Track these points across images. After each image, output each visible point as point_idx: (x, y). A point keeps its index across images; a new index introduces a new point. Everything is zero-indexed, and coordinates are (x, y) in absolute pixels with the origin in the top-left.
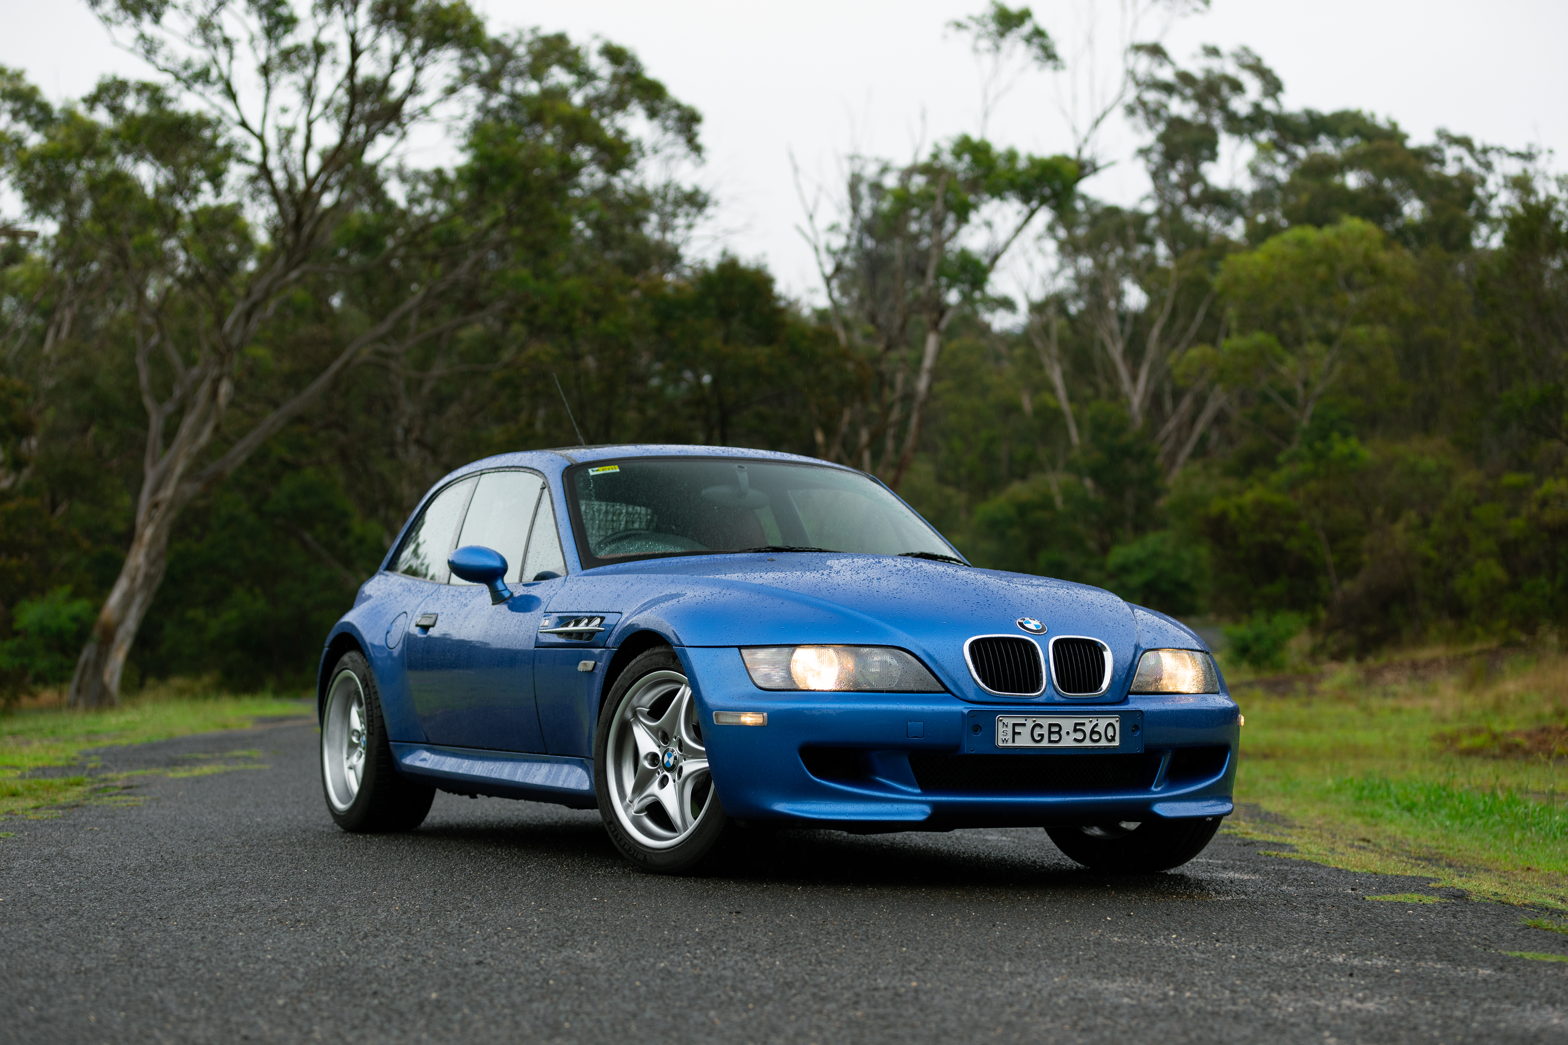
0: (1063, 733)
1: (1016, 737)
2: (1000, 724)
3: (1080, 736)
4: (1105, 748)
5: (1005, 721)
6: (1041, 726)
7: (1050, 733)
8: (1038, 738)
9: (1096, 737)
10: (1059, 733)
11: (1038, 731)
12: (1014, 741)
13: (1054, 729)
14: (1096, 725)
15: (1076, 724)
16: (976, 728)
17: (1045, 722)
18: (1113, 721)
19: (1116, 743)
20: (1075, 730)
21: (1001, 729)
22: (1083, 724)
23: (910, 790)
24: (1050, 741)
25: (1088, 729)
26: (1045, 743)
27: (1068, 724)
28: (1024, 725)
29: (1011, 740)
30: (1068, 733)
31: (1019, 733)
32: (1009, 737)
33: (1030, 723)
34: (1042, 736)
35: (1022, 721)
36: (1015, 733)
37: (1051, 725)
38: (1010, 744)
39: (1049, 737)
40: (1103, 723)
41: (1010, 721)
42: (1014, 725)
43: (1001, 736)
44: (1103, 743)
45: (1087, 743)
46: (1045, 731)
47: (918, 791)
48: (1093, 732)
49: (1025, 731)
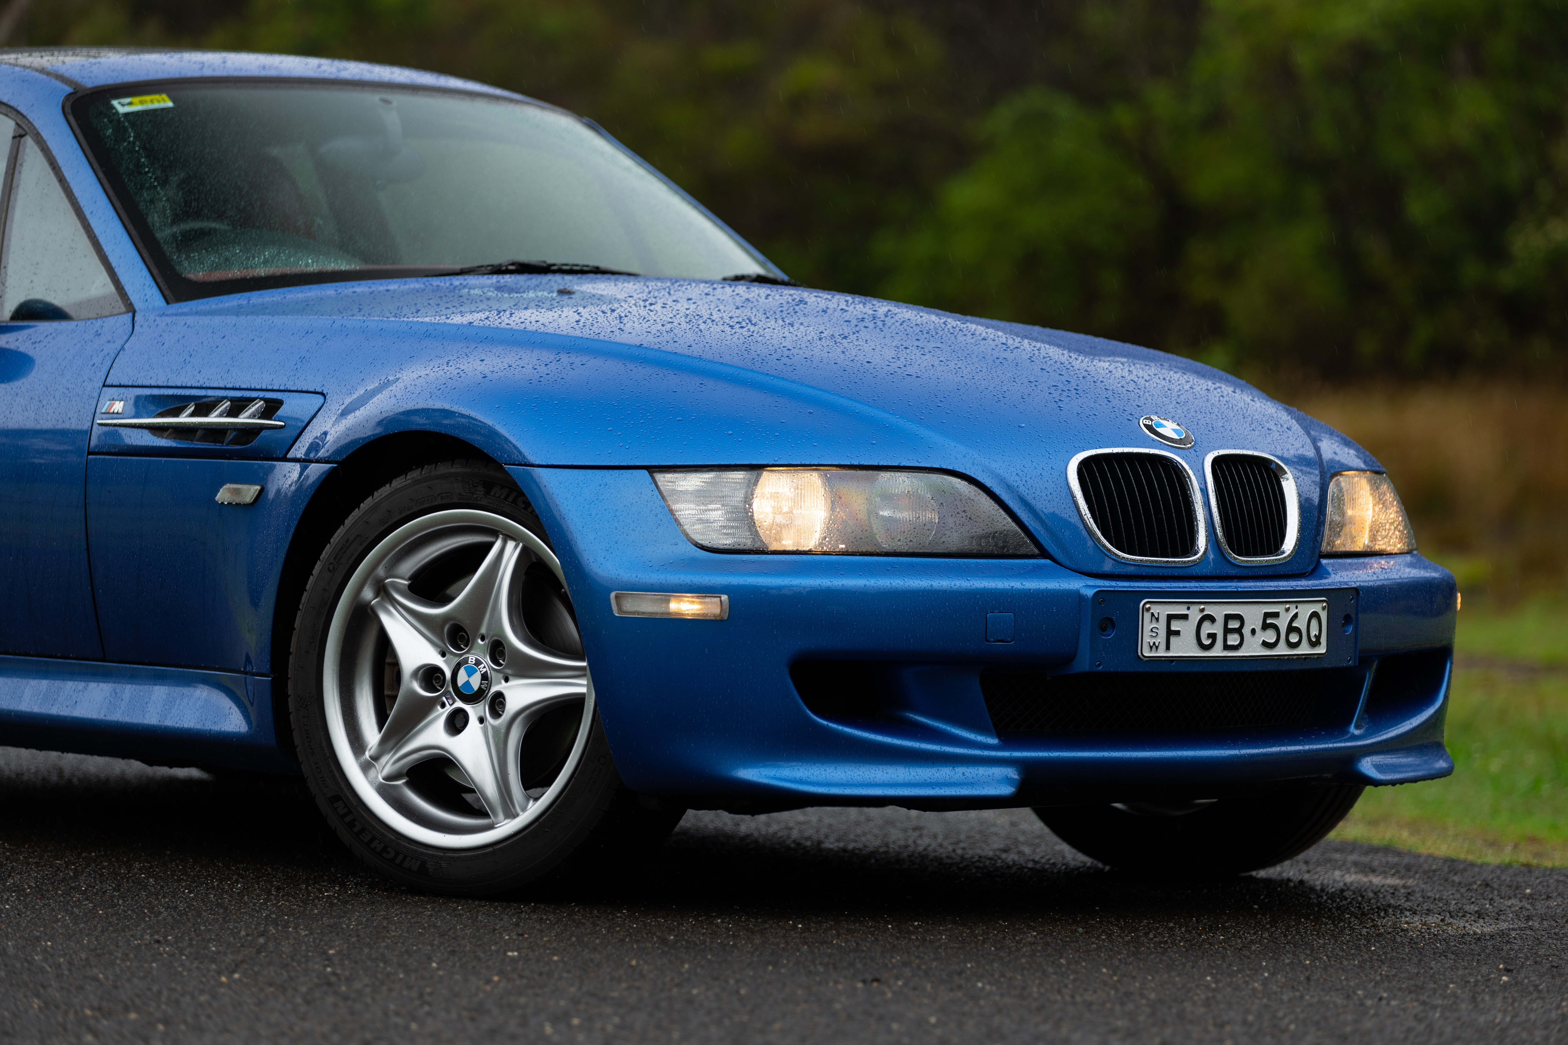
0: (1246, 631)
1: (1173, 639)
2: (1147, 616)
3: (1270, 637)
4: (1307, 657)
5: (1155, 609)
6: (1211, 619)
7: (1227, 631)
8: (1207, 642)
9: (1294, 638)
10: (1239, 631)
11: (1207, 628)
12: (1168, 648)
13: (1234, 625)
14: (1296, 616)
15: (1267, 615)
16: (1106, 624)
17: (1219, 611)
18: (1317, 608)
19: (1322, 650)
20: (1265, 627)
21: (1148, 625)
22: (1276, 615)
23: (980, 738)
24: (1227, 647)
25: (1282, 623)
26: (1217, 651)
27: (1253, 614)
28: (1185, 617)
29: (1163, 646)
30: (1253, 632)
31: (1177, 633)
32: (1161, 639)
33: (1195, 615)
34: (1212, 636)
35: (1181, 610)
36: (1170, 633)
37: (1228, 617)
38: (1162, 653)
39: (1225, 640)
40: (1305, 611)
41: (1163, 611)
42: (1170, 618)
43: (1147, 639)
44: (1304, 649)
45: (1282, 650)
46: (1217, 629)
47: (994, 741)
48: (1291, 629)
49: (1187, 629)
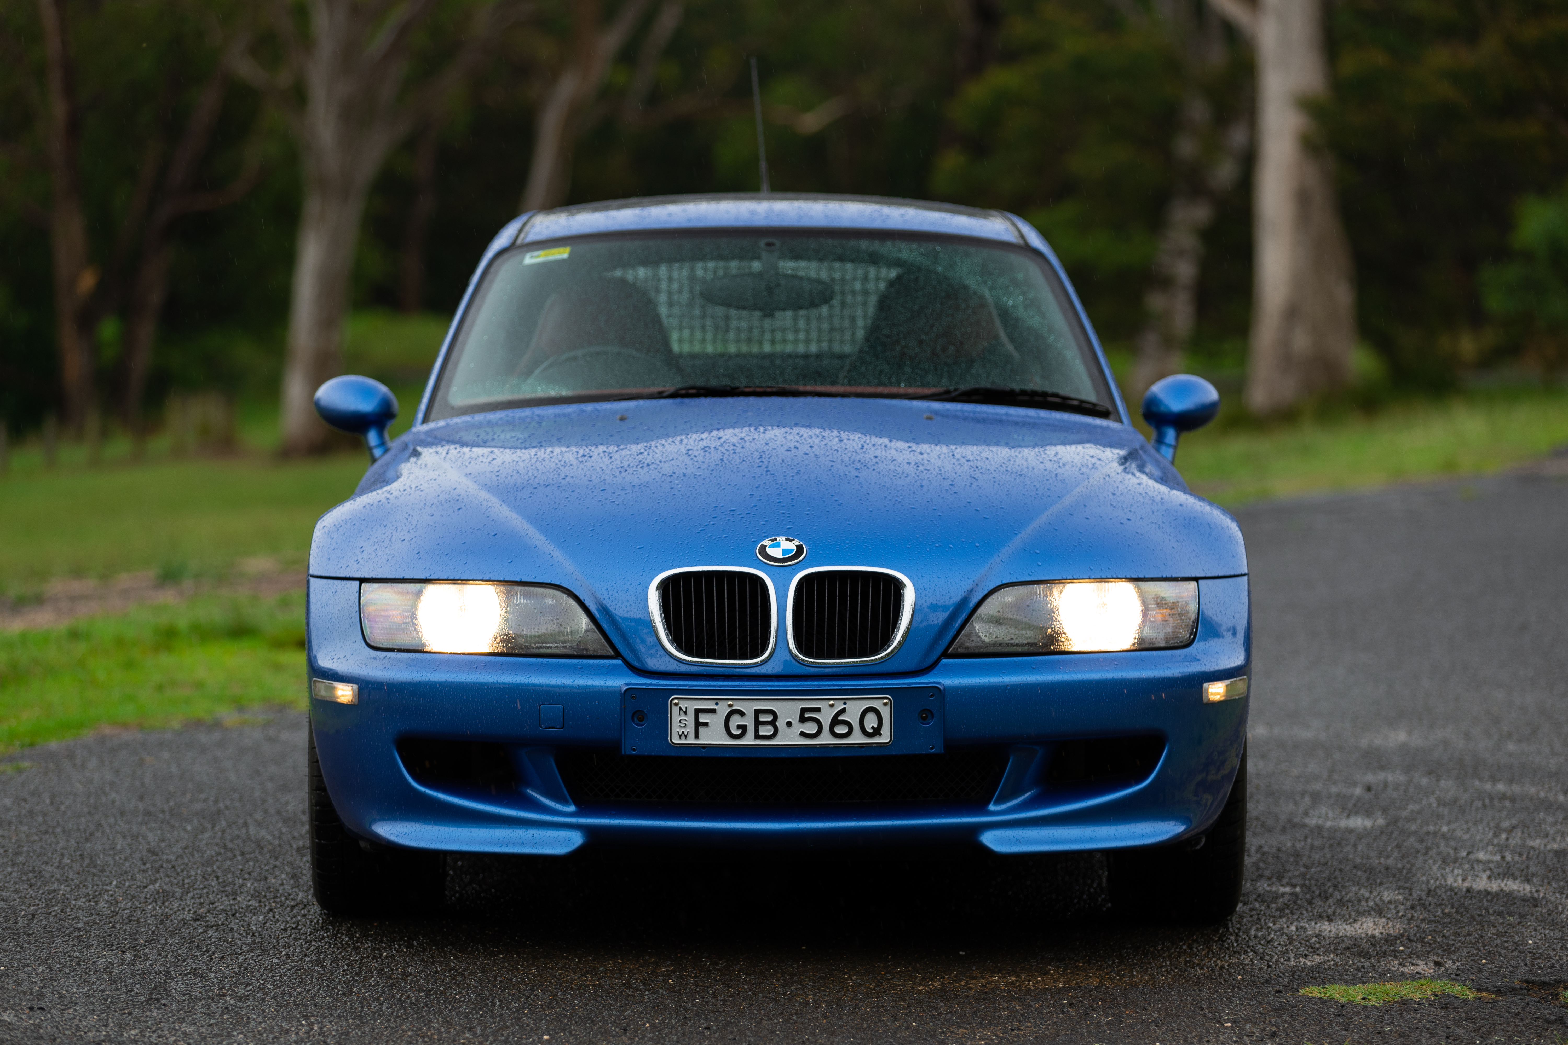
0: (781, 723)
1: (701, 729)
2: (675, 710)
3: (811, 728)
4: (861, 746)
5: (683, 705)
6: (742, 714)
7: (758, 723)
8: (739, 732)
9: (841, 730)
10: (773, 723)
11: (736, 721)
12: (697, 736)
13: (764, 718)
14: (843, 711)
15: (803, 711)
16: (639, 716)
17: (749, 707)
18: (876, 704)
19: (884, 739)
20: (803, 720)
21: (676, 717)
22: (818, 710)
23: (561, 807)
24: (757, 736)
25: (826, 718)
26: (749, 740)
27: (788, 710)
28: (713, 711)
29: (692, 734)
30: (789, 724)
31: (706, 724)
32: (691, 729)
33: (723, 709)
34: (744, 728)
35: (711, 705)
36: (698, 724)
37: (758, 712)
38: (691, 741)
39: (757, 731)
40: (857, 706)
41: (691, 706)
42: (698, 712)
43: (676, 729)
44: (857, 738)
45: (826, 739)
46: (749, 721)
47: (572, 809)
48: (835, 722)
49: (716, 722)
